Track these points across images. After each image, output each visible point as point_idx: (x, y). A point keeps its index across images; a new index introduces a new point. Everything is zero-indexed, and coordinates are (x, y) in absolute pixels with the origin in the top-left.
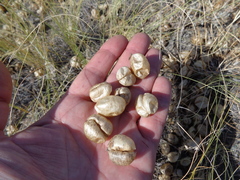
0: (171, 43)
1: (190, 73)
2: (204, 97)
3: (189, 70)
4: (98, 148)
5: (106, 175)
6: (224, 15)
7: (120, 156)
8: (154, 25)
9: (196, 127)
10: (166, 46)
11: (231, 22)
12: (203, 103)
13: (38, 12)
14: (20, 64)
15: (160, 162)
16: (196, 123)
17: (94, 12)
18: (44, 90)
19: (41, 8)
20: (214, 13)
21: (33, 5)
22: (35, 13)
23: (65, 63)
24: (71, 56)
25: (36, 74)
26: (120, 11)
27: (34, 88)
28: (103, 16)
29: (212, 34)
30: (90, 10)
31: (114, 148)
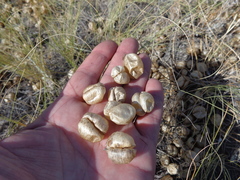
0: (168, 54)
1: (187, 83)
2: (202, 108)
3: (186, 81)
4: (95, 148)
5: (105, 176)
6: (217, 26)
7: (120, 154)
8: (150, 37)
9: (195, 137)
10: (162, 56)
11: (225, 32)
12: (201, 113)
13: (36, 25)
14: (18, 78)
15: (159, 174)
16: (194, 133)
17: (91, 25)
18: (41, 103)
19: (39, 22)
20: (208, 25)
21: (31, 20)
22: (33, 27)
23: (63, 76)
24: (69, 68)
25: (34, 87)
26: (116, 23)
27: (32, 102)
28: (100, 29)
29: (207, 44)
30: (87, 23)
31: (113, 145)
